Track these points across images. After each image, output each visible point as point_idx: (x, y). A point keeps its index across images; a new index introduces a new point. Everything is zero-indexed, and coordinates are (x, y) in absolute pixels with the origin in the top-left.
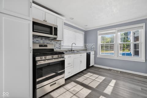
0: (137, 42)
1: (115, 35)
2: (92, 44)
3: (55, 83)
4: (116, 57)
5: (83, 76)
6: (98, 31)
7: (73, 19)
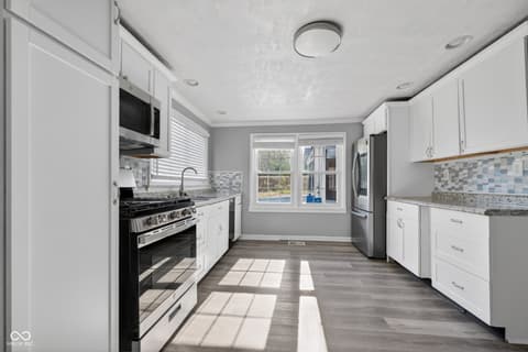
0: (331, 172)
1: (292, 150)
2: (235, 173)
3: (179, 307)
4: (296, 207)
5: (228, 270)
6: (252, 135)
7: (197, 84)
